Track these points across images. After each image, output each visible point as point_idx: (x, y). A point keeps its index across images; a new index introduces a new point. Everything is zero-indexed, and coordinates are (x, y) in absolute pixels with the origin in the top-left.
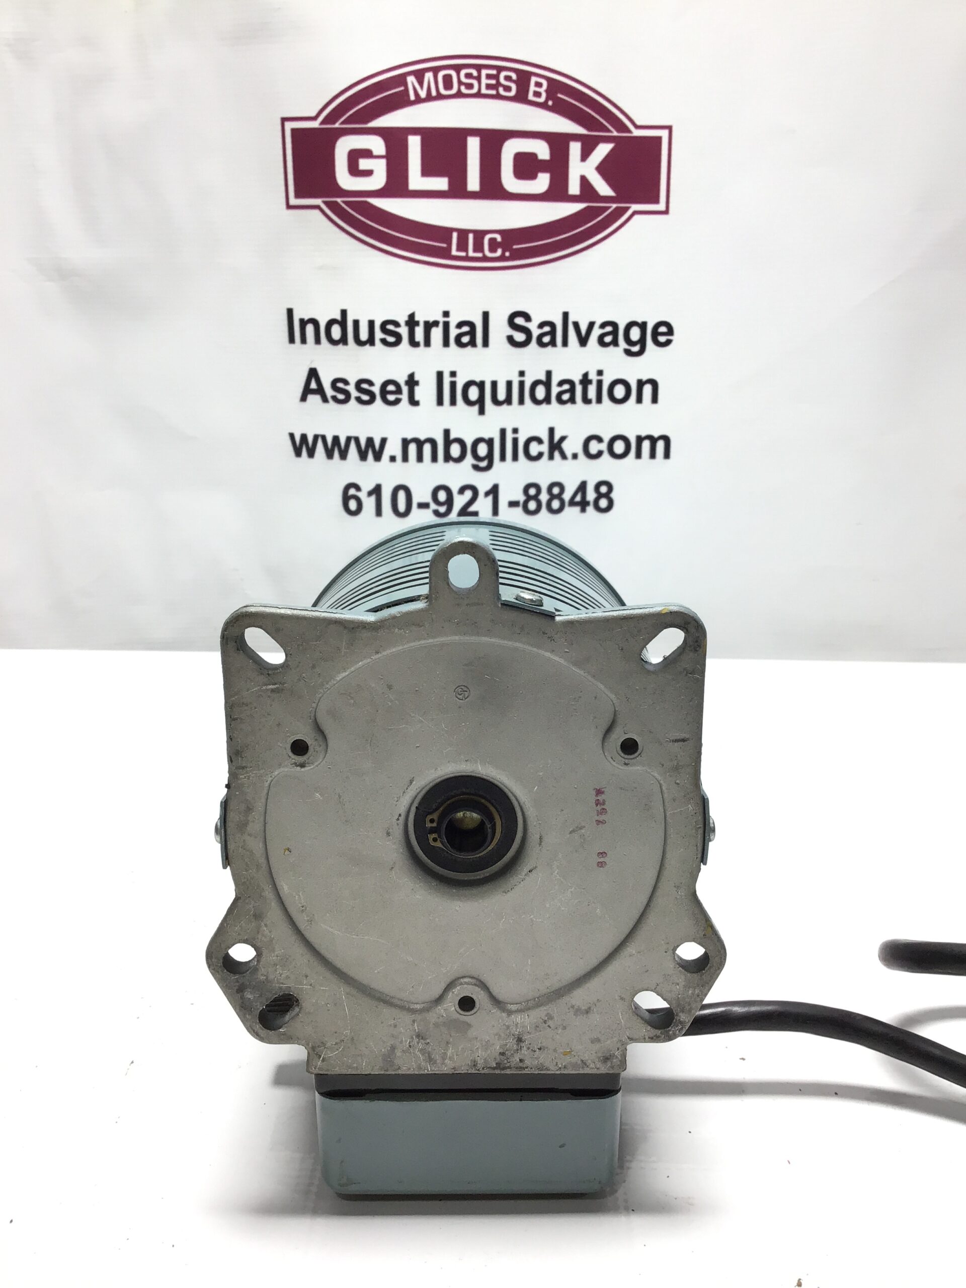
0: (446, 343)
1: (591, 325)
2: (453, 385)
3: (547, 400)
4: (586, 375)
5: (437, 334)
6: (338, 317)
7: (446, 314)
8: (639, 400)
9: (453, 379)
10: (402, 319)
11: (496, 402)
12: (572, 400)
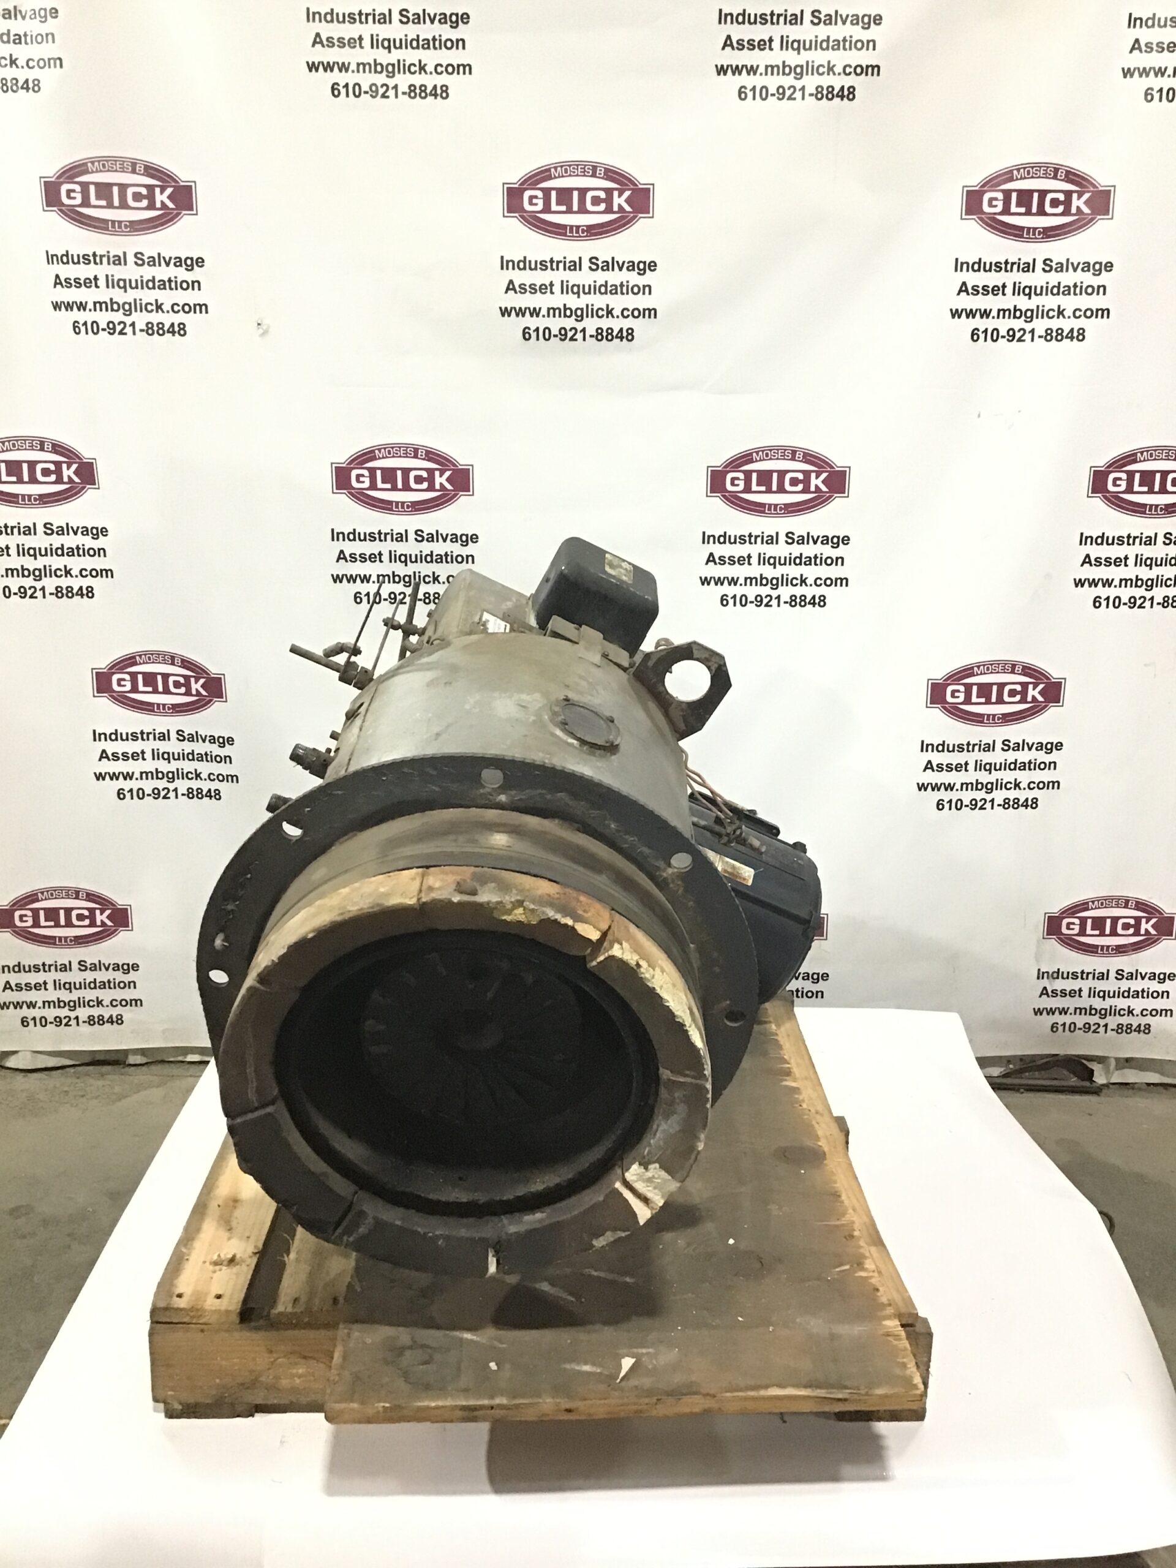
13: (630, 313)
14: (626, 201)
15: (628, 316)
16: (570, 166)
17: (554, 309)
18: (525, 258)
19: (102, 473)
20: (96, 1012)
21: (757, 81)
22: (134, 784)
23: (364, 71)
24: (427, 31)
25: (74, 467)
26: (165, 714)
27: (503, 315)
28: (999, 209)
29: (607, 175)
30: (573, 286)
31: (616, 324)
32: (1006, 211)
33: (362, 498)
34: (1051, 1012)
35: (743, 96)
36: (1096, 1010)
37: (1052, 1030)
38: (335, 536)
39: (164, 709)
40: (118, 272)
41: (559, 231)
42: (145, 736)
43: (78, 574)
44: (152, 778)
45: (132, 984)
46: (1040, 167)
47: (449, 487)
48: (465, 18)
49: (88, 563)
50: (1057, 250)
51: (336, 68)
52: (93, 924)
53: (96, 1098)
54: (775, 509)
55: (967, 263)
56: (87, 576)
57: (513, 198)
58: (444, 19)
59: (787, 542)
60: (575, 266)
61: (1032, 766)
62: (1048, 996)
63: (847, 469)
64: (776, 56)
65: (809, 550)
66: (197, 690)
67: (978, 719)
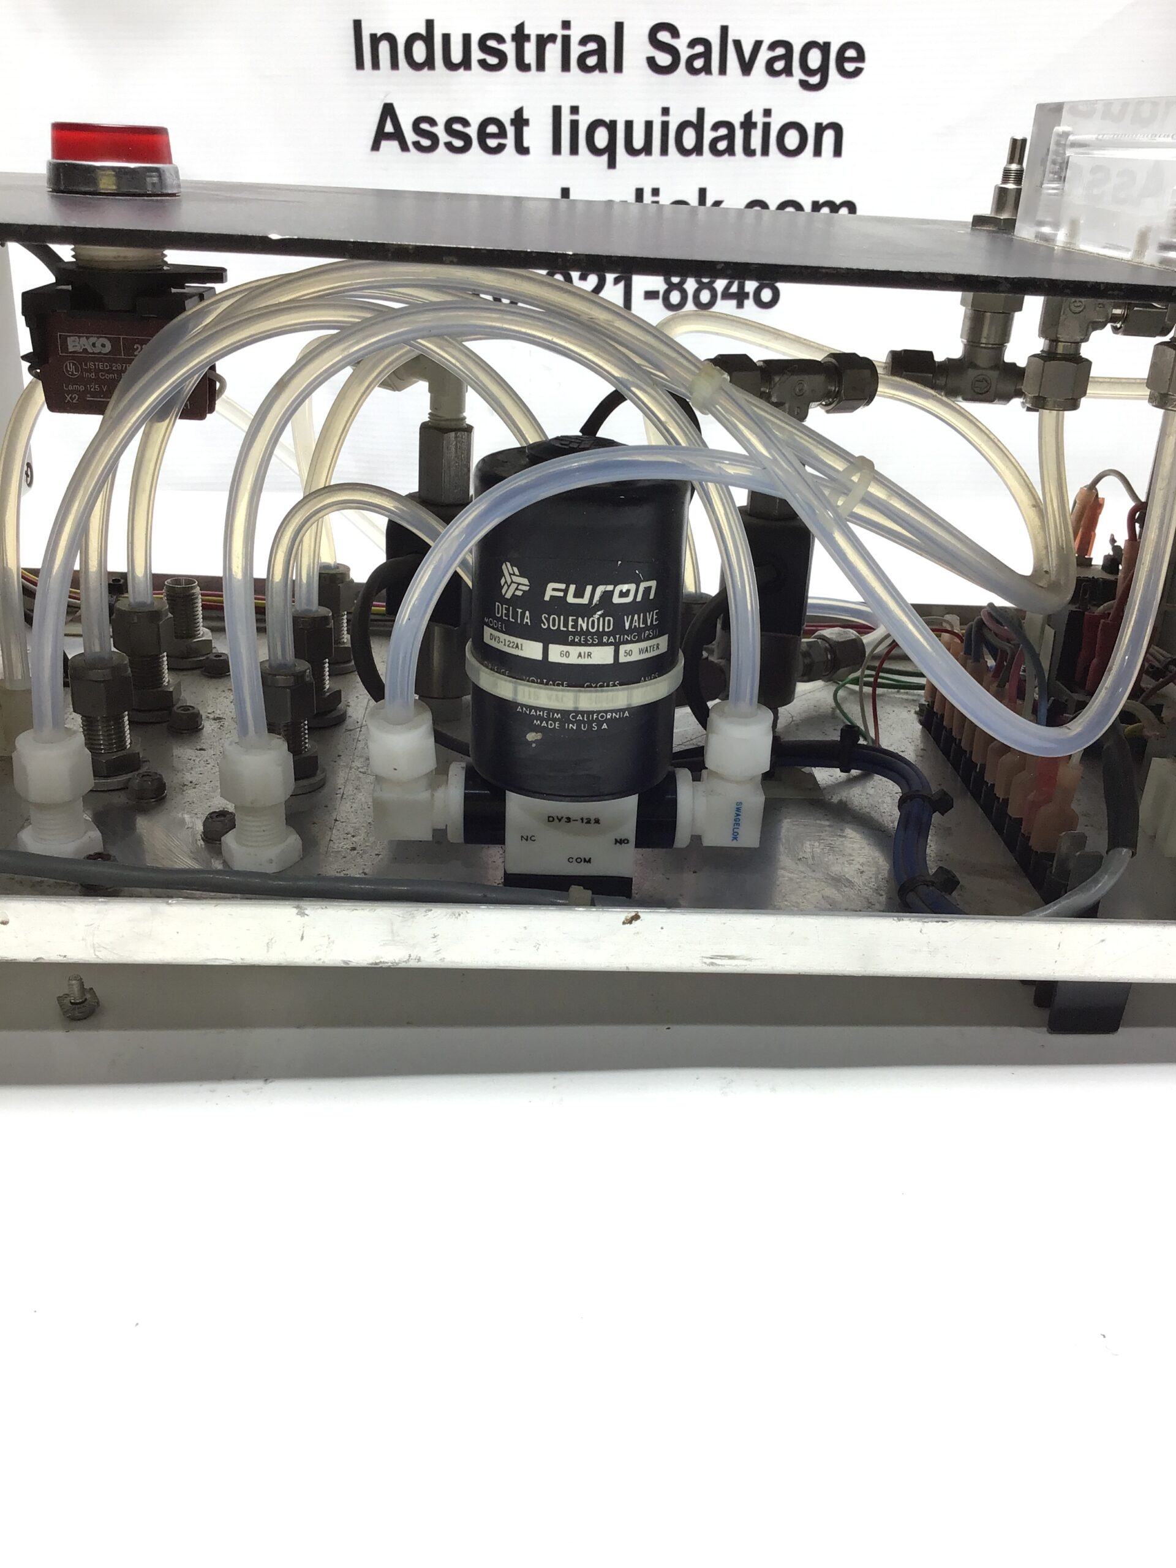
0: (566, 66)
1: (758, 45)
2: (574, 125)
3: (698, 149)
4: (749, 116)
5: (553, 52)
6: (423, 32)
7: (566, 25)
8: (818, 152)
9: (575, 117)
10: (508, 32)
11: (631, 151)
12: (730, 150)
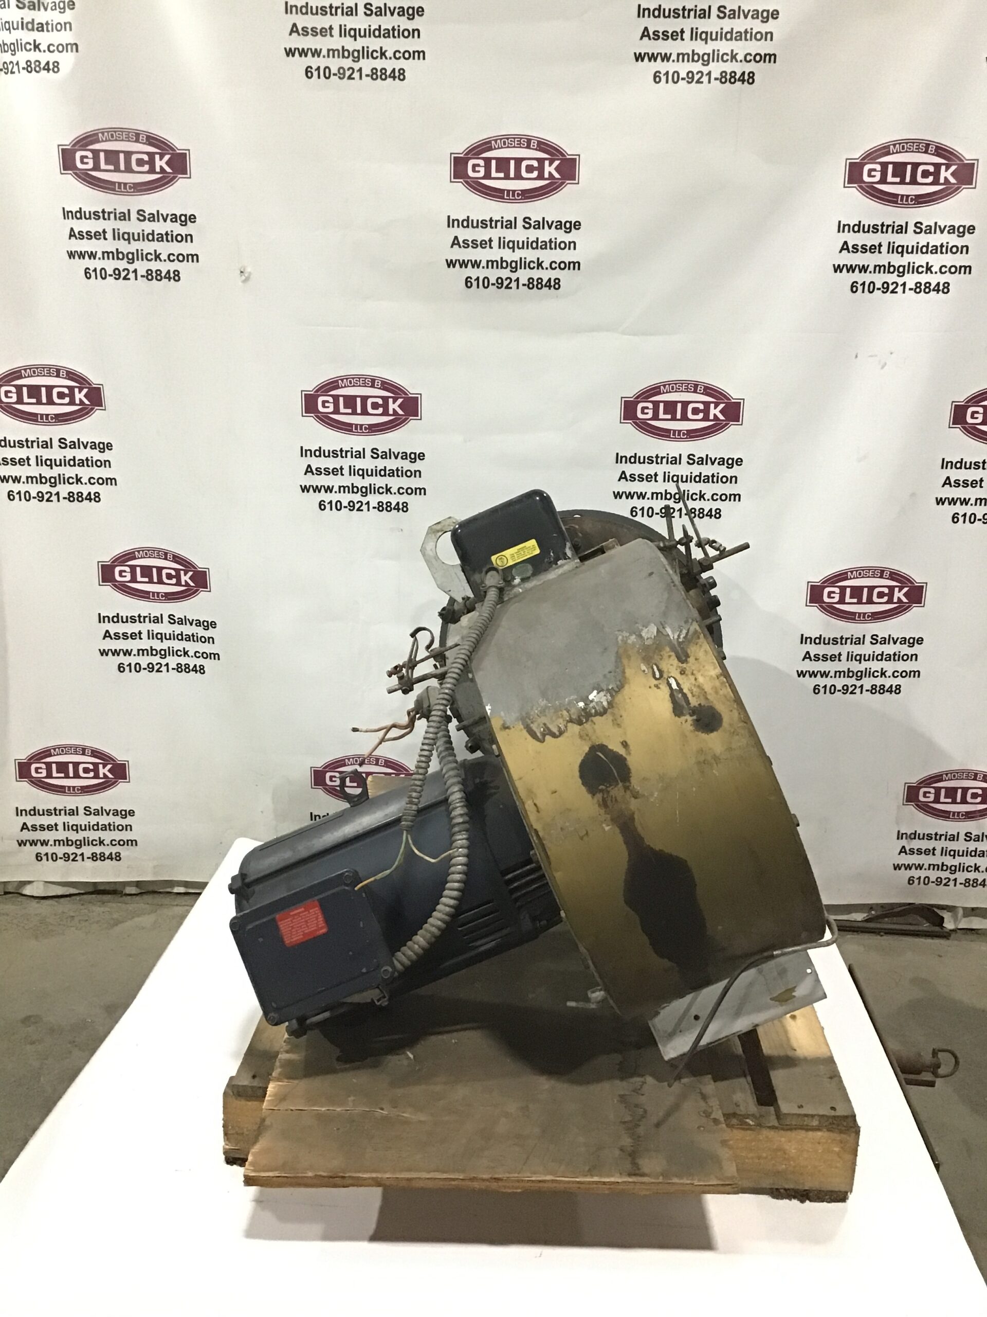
13: (557, 265)
14: (557, 169)
15: (556, 268)
16: (508, 139)
17: (493, 262)
18: (468, 217)
19: (108, 395)
20: (98, 850)
21: (670, 67)
22: (133, 660)
23: (334, 57)
24: (387, 22)
25: (85, 391)
26: (159, 601)
27: (449, 266)
28: (877, 179)
29: (540, 147)
30: (509, 242)
31: (545, 275)
32: (883, 180)
33: (326, 420)
34: (908, 867)
35: (657, 79)
36: (947, 866)
37: (909, 883)
38: (304, 452)
39: (158, 597)
40: (124, 227)
41: (497, 194)
42: (142, 619)
43: (87, 482)
44: (148, 655)
45: (128, 827)
46: (913, 143)
47: (401, 412)
48: (420, 11)
49: (97, 472)
50: (927, 214)
51: (309, 54)
52: (96, 776)
53: (98, 922)
54: (679, 435)
55: (849, 225)
56: (94, 483)
57: (459, 166)
58: (402, 12)
59: (688, 463)
60: (511, 225)
61: (897, 657)
62: (906, 854)
63: (742, 401)
64: (686, 46)
65: (707, 470)
66: (186, 581)
67: (850, 617)
